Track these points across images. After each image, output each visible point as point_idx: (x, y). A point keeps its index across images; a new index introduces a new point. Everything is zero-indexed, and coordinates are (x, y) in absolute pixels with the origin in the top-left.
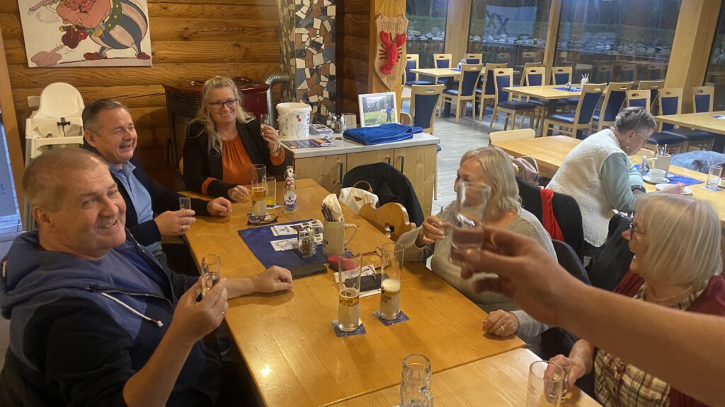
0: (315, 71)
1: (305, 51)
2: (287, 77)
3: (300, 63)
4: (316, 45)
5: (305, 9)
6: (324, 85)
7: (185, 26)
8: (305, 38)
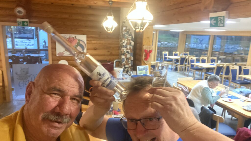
0: (128, 59)
1: (125, 54)
2: (120, 60)
3: (123, 57)
4: (128, 52)
5: (125, 43)
6: (129, 62)
7: (95, 46)
8: (125, 50)
